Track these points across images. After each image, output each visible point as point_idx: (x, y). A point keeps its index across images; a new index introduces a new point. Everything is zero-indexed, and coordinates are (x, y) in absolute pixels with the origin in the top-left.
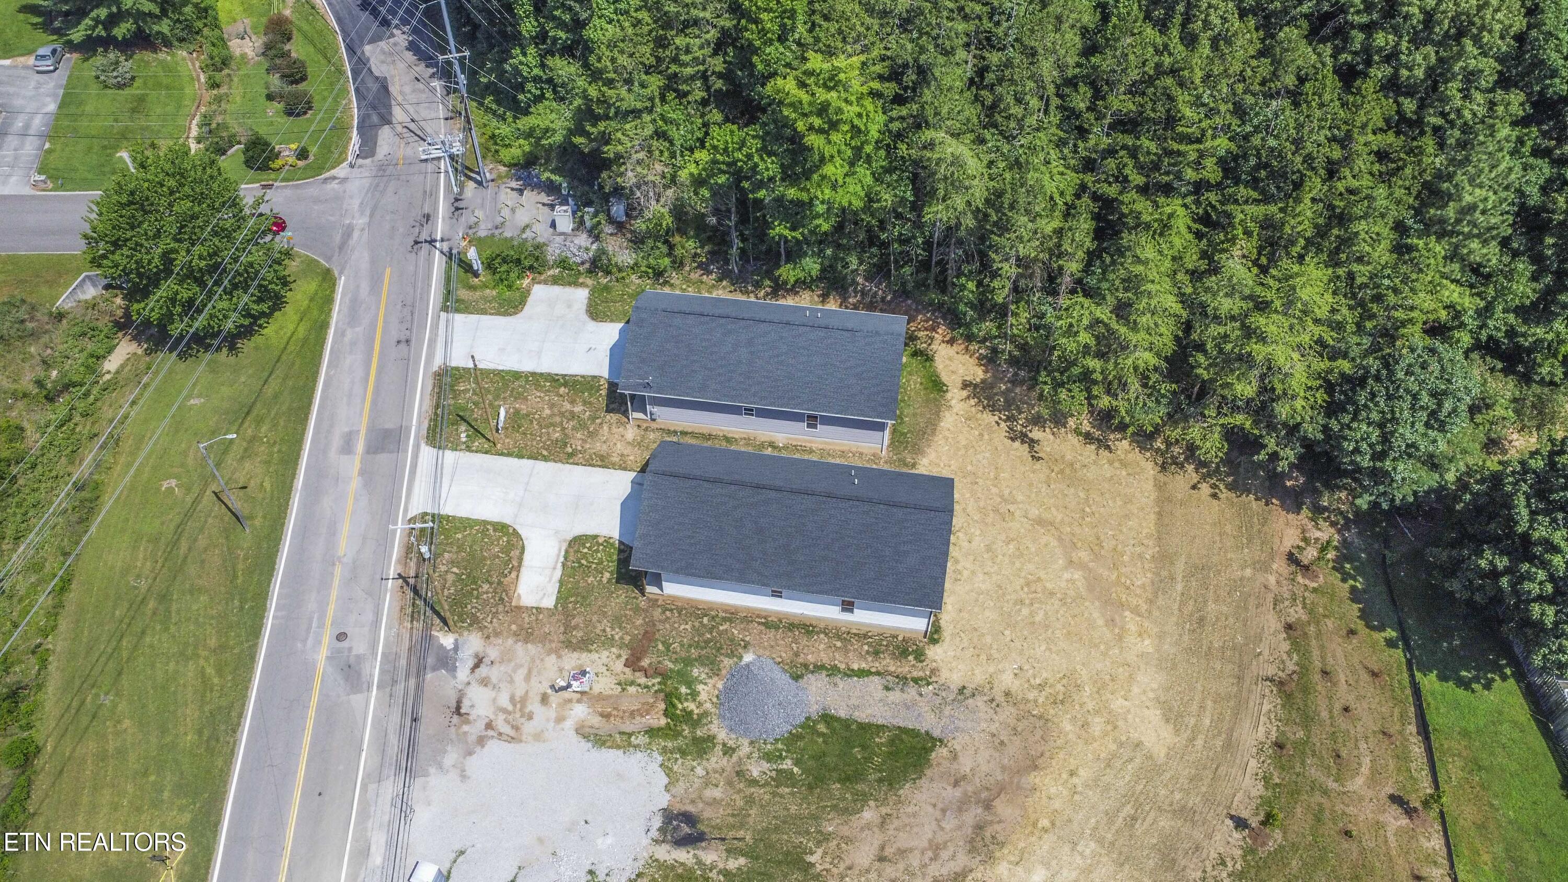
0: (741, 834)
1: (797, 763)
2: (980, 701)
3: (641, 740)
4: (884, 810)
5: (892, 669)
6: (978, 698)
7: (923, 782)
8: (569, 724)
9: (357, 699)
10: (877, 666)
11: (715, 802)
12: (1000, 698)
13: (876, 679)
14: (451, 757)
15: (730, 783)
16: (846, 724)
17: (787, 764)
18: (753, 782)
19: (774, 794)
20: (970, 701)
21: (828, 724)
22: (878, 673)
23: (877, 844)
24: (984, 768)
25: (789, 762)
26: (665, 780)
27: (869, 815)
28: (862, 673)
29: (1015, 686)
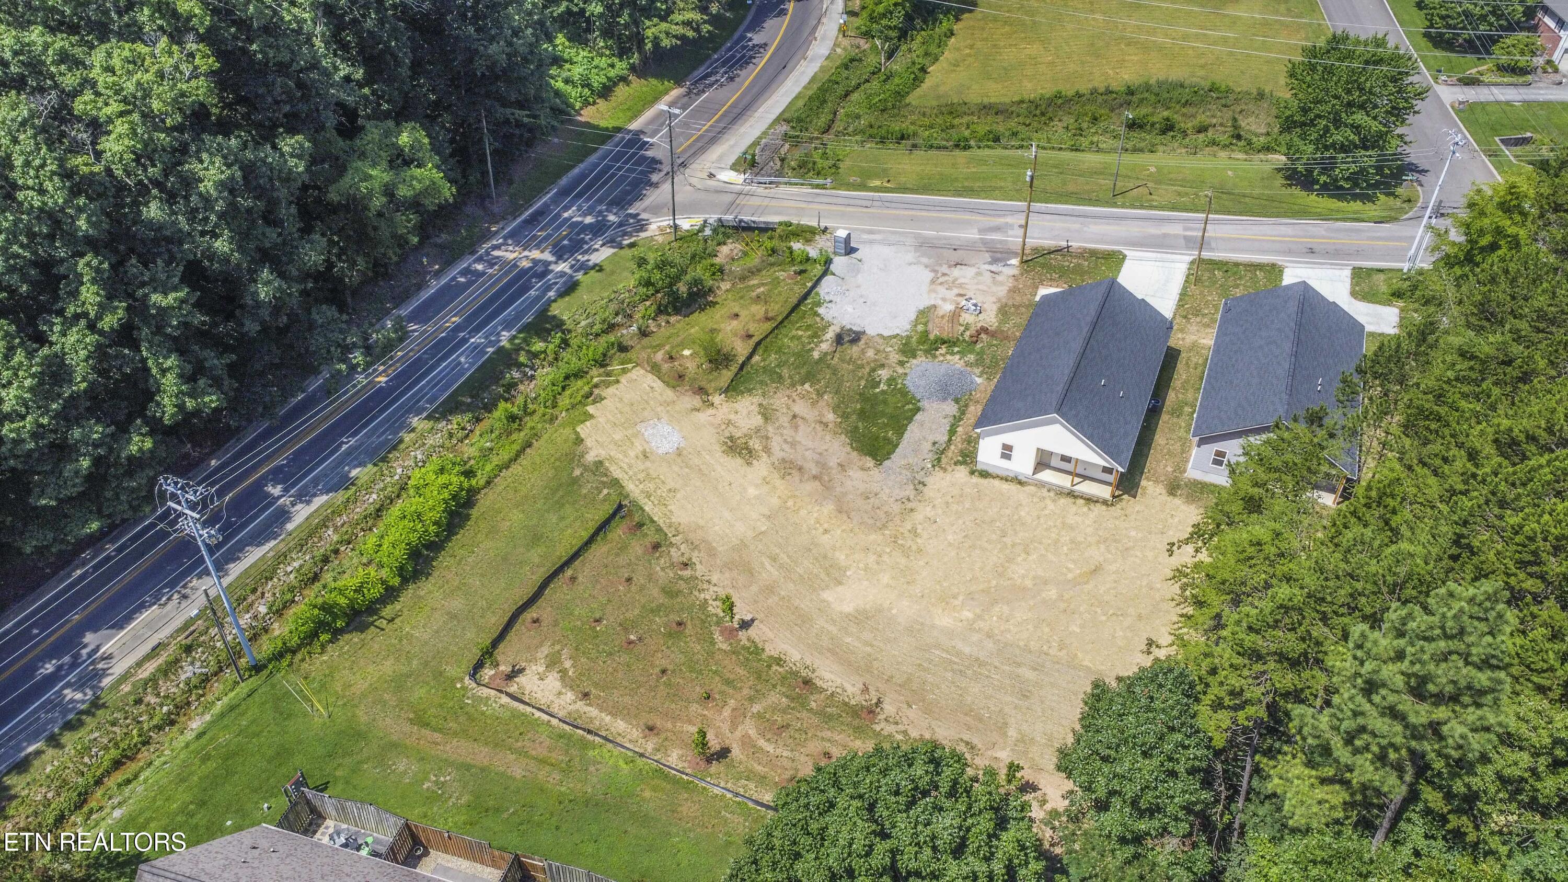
0: (836, 359)
1: (883, 392)
2: (909, 491)
3: (920, 328)
4: (831, 426)
5: (952, 447)
6: (914, 492)
7: (848, 448)
8: (939, 302)
9: (976, 231)
10: (957, 439)
11: (863, 352)
12: (909, 505)
13: (946, 438)
14: (925, 260)
15: (876, 360)
16: (910, 419)
17: (883, 387)
18: (874, 370)
19: (861, 378)
20: (912, 487)
21: (911, 410)
22: (950, 440)
23: (808, 417)
24: (848, 483)
25: (885, 388)
26: (886, 334)
27: (830, 417)
28: (952, 432)
29: (918, 517)
